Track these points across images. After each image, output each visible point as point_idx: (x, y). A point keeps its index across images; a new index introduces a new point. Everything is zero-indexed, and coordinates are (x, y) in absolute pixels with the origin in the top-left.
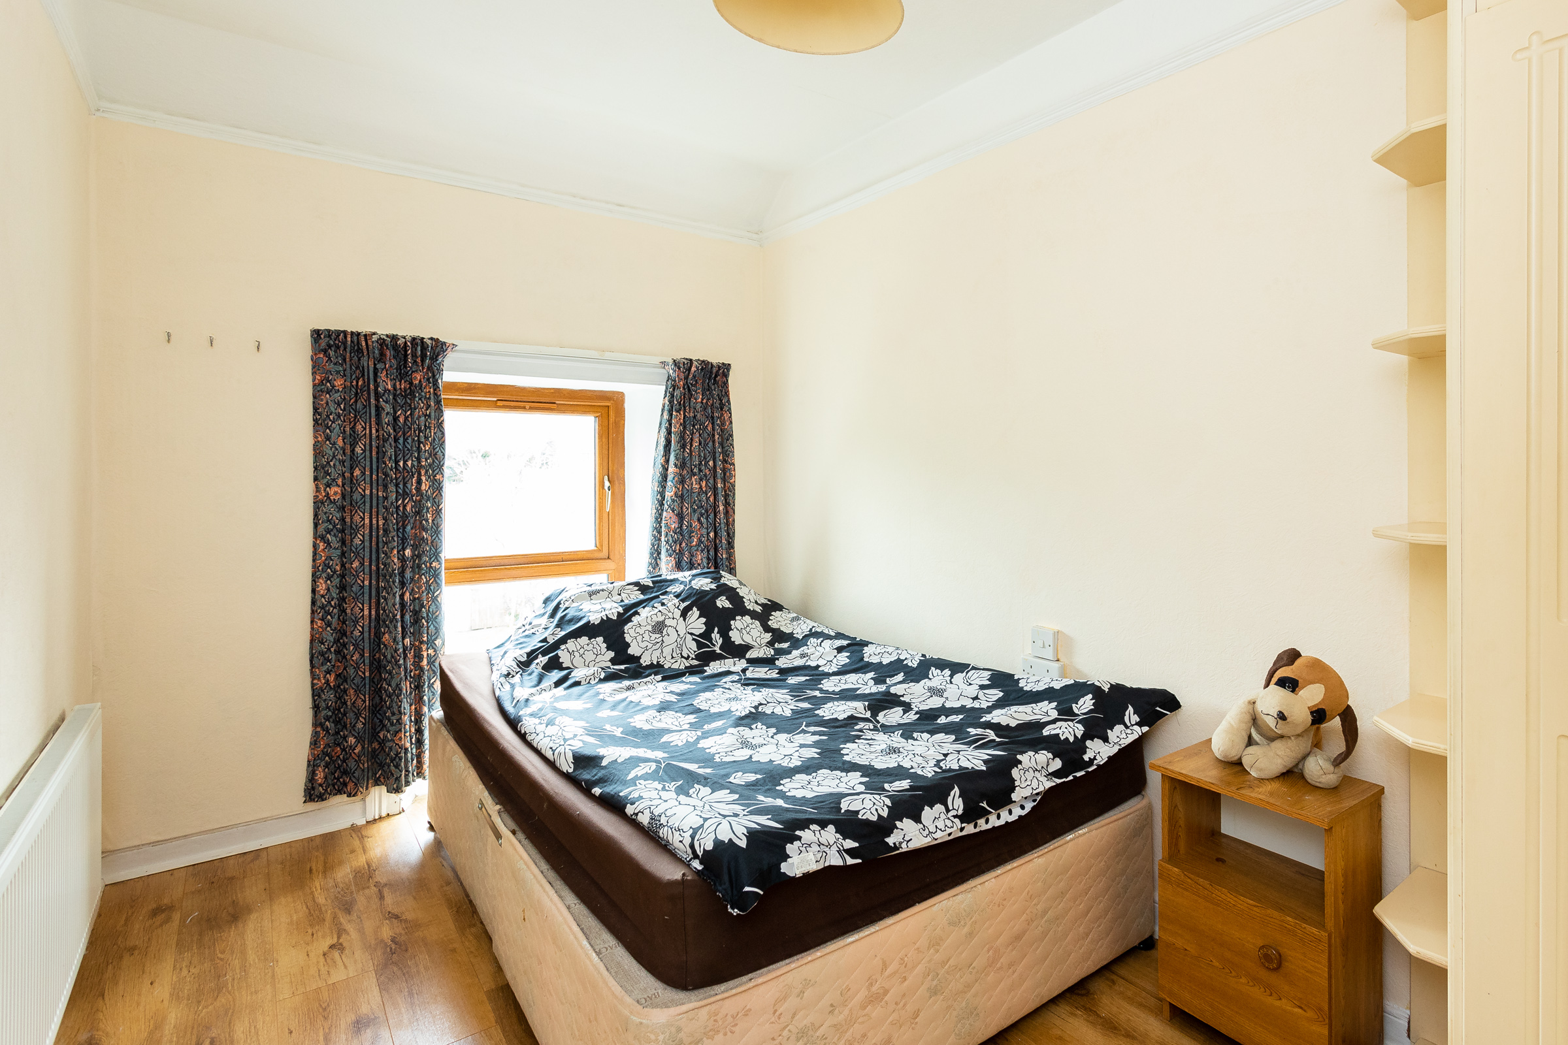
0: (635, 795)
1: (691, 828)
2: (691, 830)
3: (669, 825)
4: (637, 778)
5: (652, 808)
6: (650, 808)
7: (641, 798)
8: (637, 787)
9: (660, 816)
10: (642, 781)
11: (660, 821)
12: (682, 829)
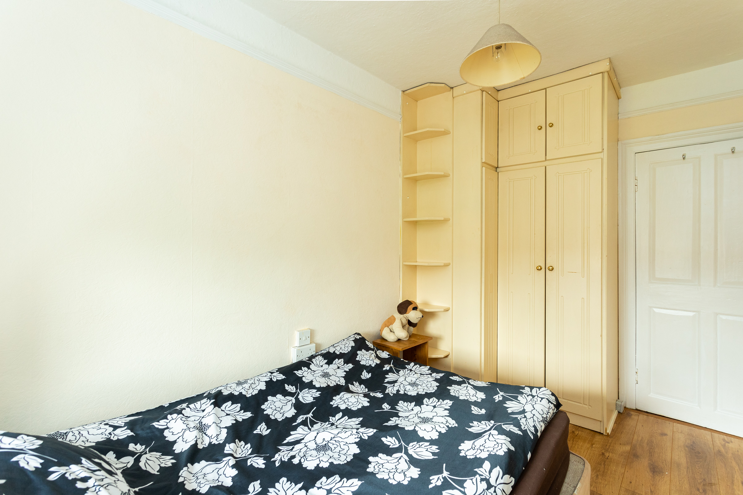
0: (533, 429)
1: (548, 403)
2: (549, 403)
3: (547, 414)
4: (520, 430)
5: (539, 420)
6: (539, 422)
7: (534, 426)
8: (527, 429)
9: (543, 417)
10: (522, 427)
11: (545, 418)
12: (549, 407)
